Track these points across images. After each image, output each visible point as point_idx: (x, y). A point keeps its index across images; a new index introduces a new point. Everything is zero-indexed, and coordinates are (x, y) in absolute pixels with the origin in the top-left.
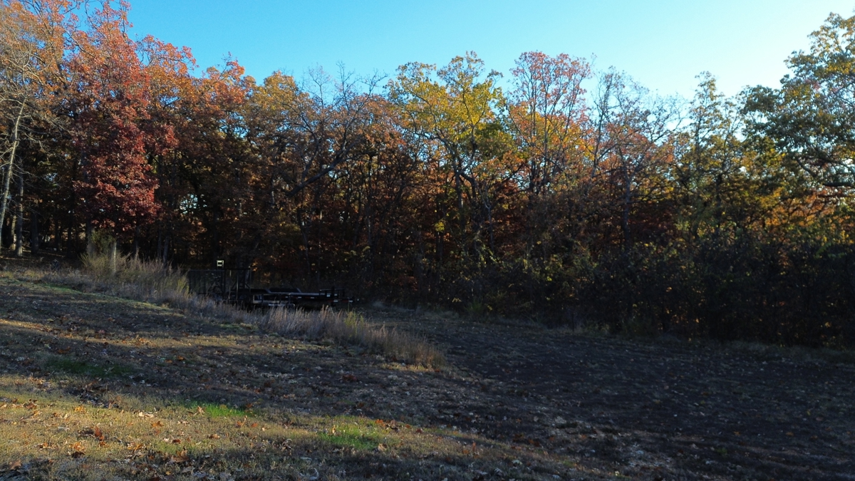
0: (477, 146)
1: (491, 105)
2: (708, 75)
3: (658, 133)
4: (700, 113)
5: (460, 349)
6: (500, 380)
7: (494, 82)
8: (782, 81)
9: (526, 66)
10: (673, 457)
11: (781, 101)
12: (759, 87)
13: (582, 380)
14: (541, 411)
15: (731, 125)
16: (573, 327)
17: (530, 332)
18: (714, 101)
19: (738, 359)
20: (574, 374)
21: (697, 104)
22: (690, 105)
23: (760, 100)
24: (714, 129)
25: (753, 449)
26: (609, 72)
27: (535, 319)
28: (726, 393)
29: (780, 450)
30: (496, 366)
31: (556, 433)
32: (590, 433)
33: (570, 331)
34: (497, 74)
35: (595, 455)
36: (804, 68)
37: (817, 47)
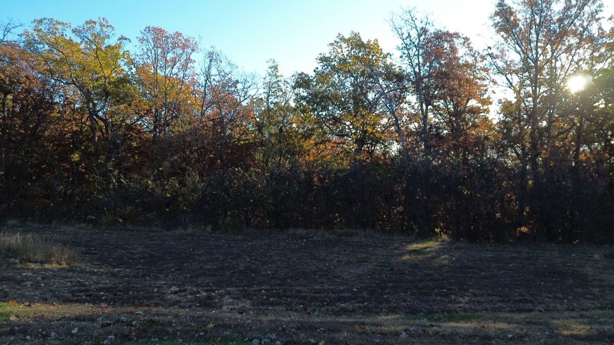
0: (109, 93)
1: (121, 63)
2: (274, 62)
3: (244, 96)
4: (270, 86)
5: (93, 250)
6: (127, 268)
7: (123, 45)
8: (315, 71)
9: (150, 37)
10: (251, 300)
11: (314, 84)
12: (303, 73)
13: (191, 261)
14: (160, 284)
15: (287, 96)
16: (185, 228)
17: (153, 234)
18: (278, 79)
19: (290, 239)
20: (186, 258)
21: (268, 80)
22: (263, 80)
23: (302, 81)
24: (277, 97)
25: (297, 288)
26: (211, 50)
27: (157, 225)
28: (283, 259)
29: (312, 286)
30: (124, 259)
31: (171, 297)
32: (196, 294)
33: (183, 231)
34: (126, 39)
35: (199, 306)
36: (326, 64)
37: (332, 53)
